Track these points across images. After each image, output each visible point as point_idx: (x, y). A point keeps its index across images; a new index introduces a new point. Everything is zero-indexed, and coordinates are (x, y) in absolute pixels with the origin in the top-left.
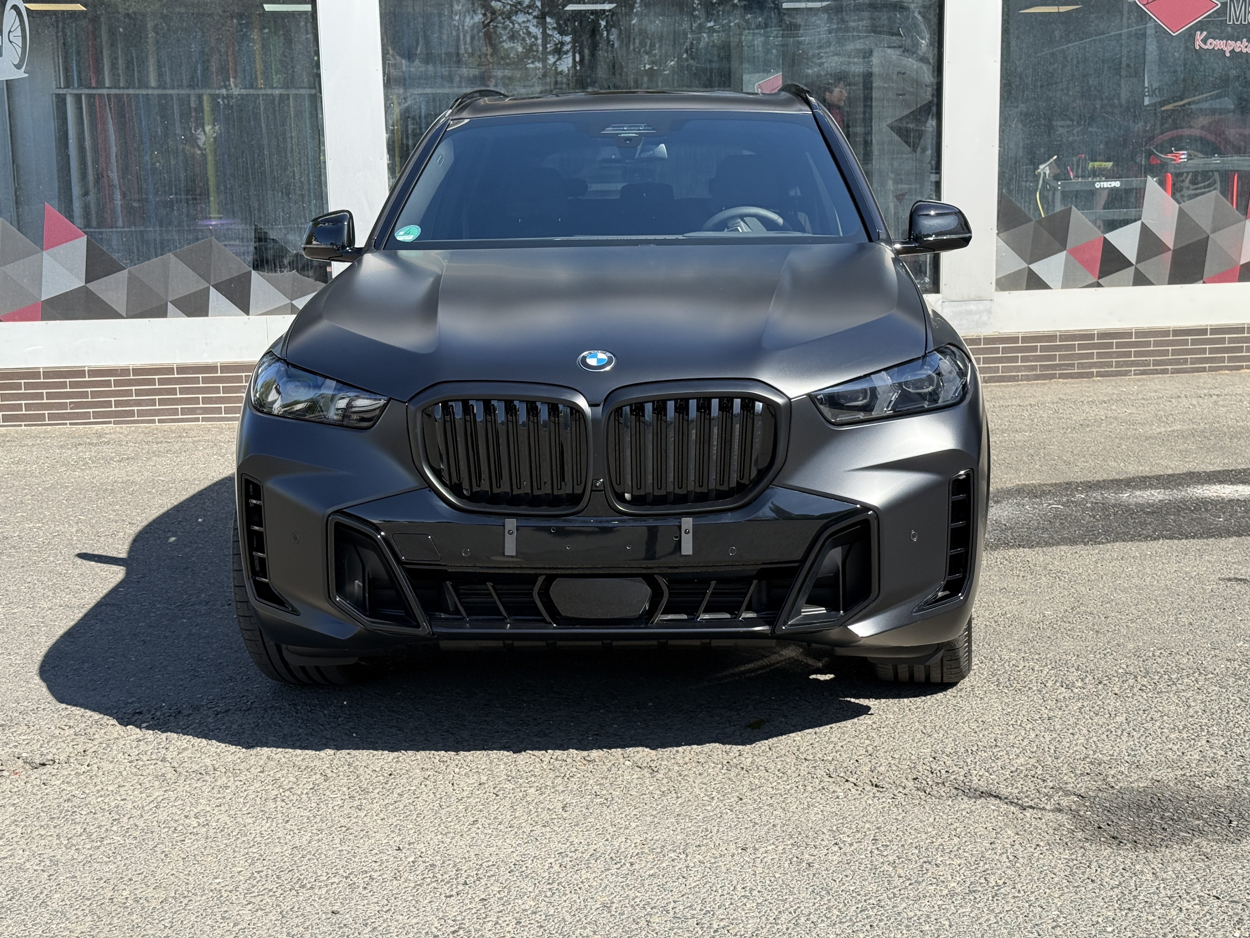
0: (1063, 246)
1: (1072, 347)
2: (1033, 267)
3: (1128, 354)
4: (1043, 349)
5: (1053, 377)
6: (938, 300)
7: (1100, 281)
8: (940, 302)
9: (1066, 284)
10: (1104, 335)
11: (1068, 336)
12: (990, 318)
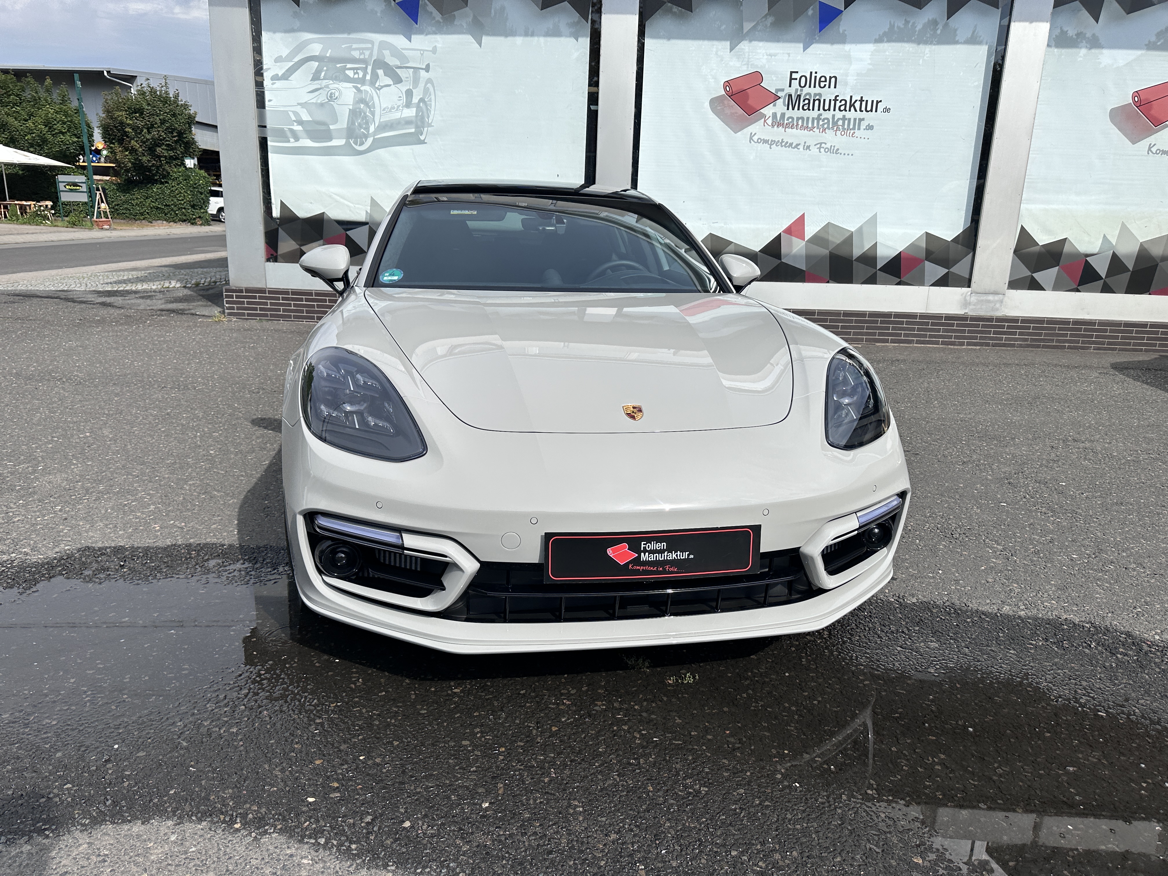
0: (1058, 264)
1: (1054, 329)
2: (1035, 275)
3: (1091, 336)
5: (1038, 346)
6: (968, 292)
7: (1079, 288)
8: (969, 293)
9: (1056, 287)
10: (1078, 322)
11: (1052, 321)
12: (1001, 306)
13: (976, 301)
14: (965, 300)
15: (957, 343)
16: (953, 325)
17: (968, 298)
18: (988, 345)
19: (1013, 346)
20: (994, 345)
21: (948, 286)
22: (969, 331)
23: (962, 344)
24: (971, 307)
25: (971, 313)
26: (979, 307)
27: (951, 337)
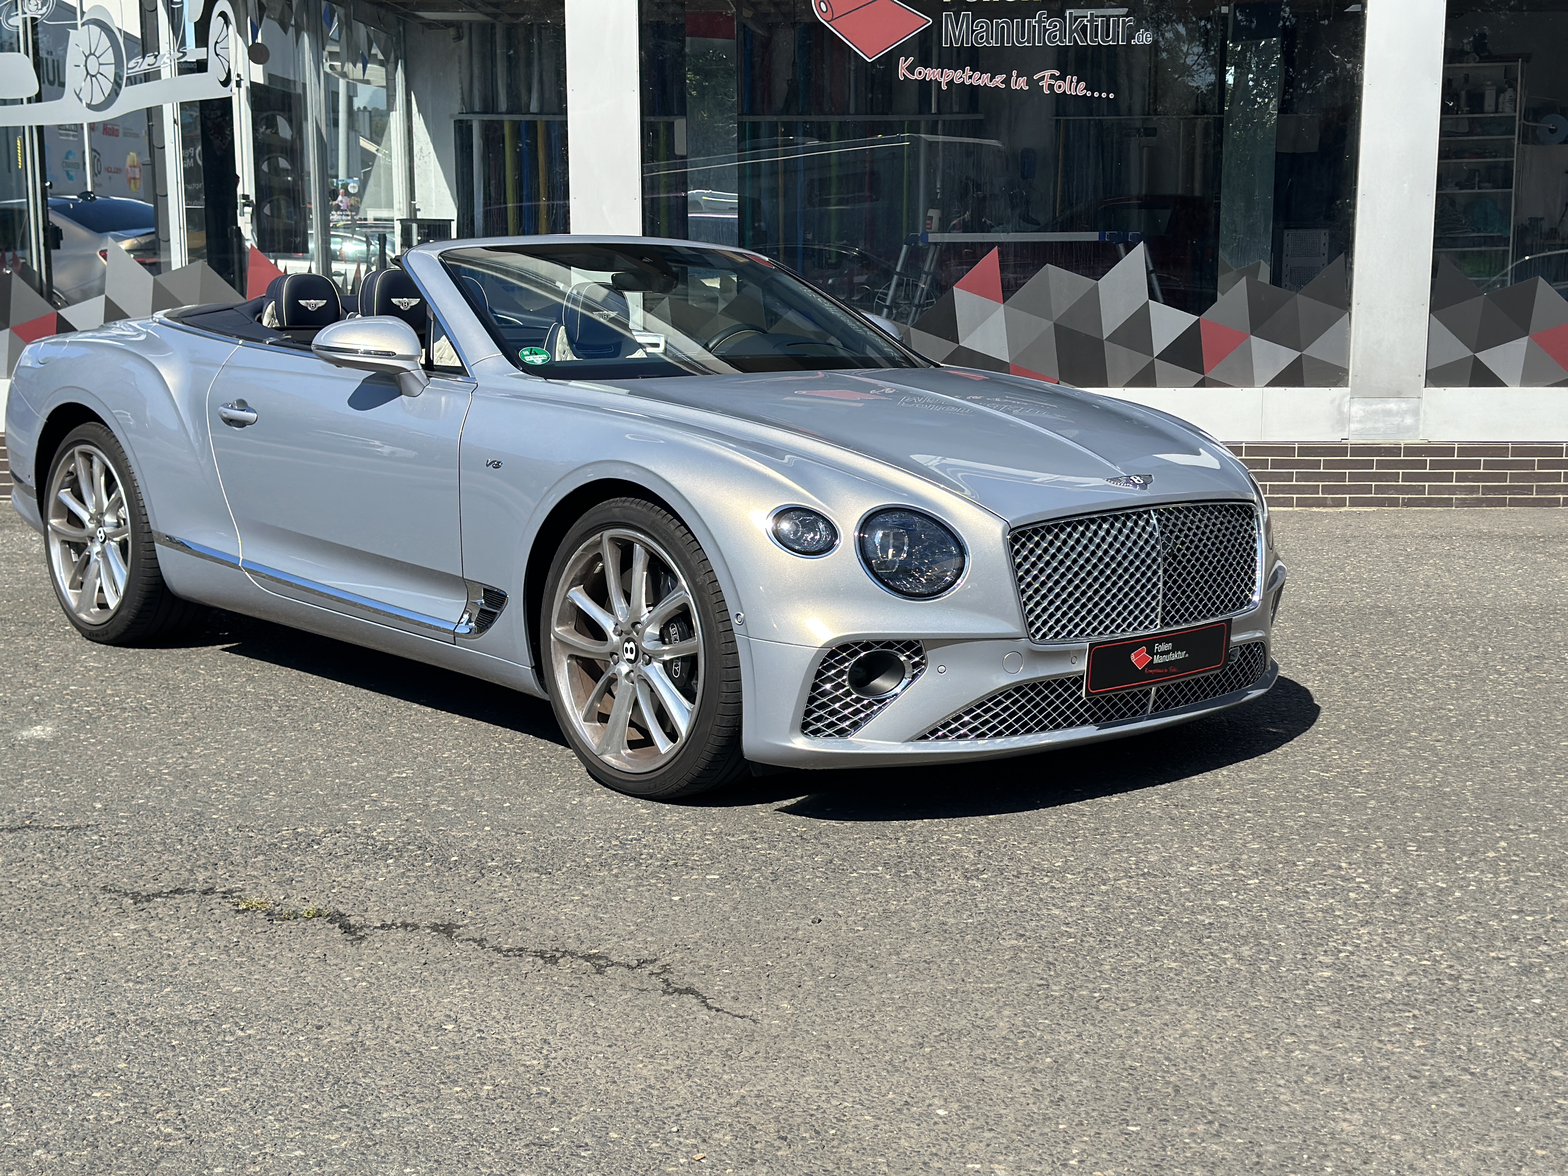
0: (1525, 332)
1: (1530, 464)
2: (1482, 356)
4: (1487, 465)
5: (1501, 503)
6: (1344, 396)
11: (1522, 449)
12: (1417, 420)
13: (1361, 413)
14: (1340, 412)
15: (1329, 502)
16: (1316, 465)
17: (1346, 409)
18: (1393, 503)
19: (1448, 503)
20: (1409, 503)
21: (1300, 384)
22: (1353, 477)
23: (1341, 503)
24: (1354, 426)
25: (1355, 440)
26: (1369, 425)
27: (1315, 489)
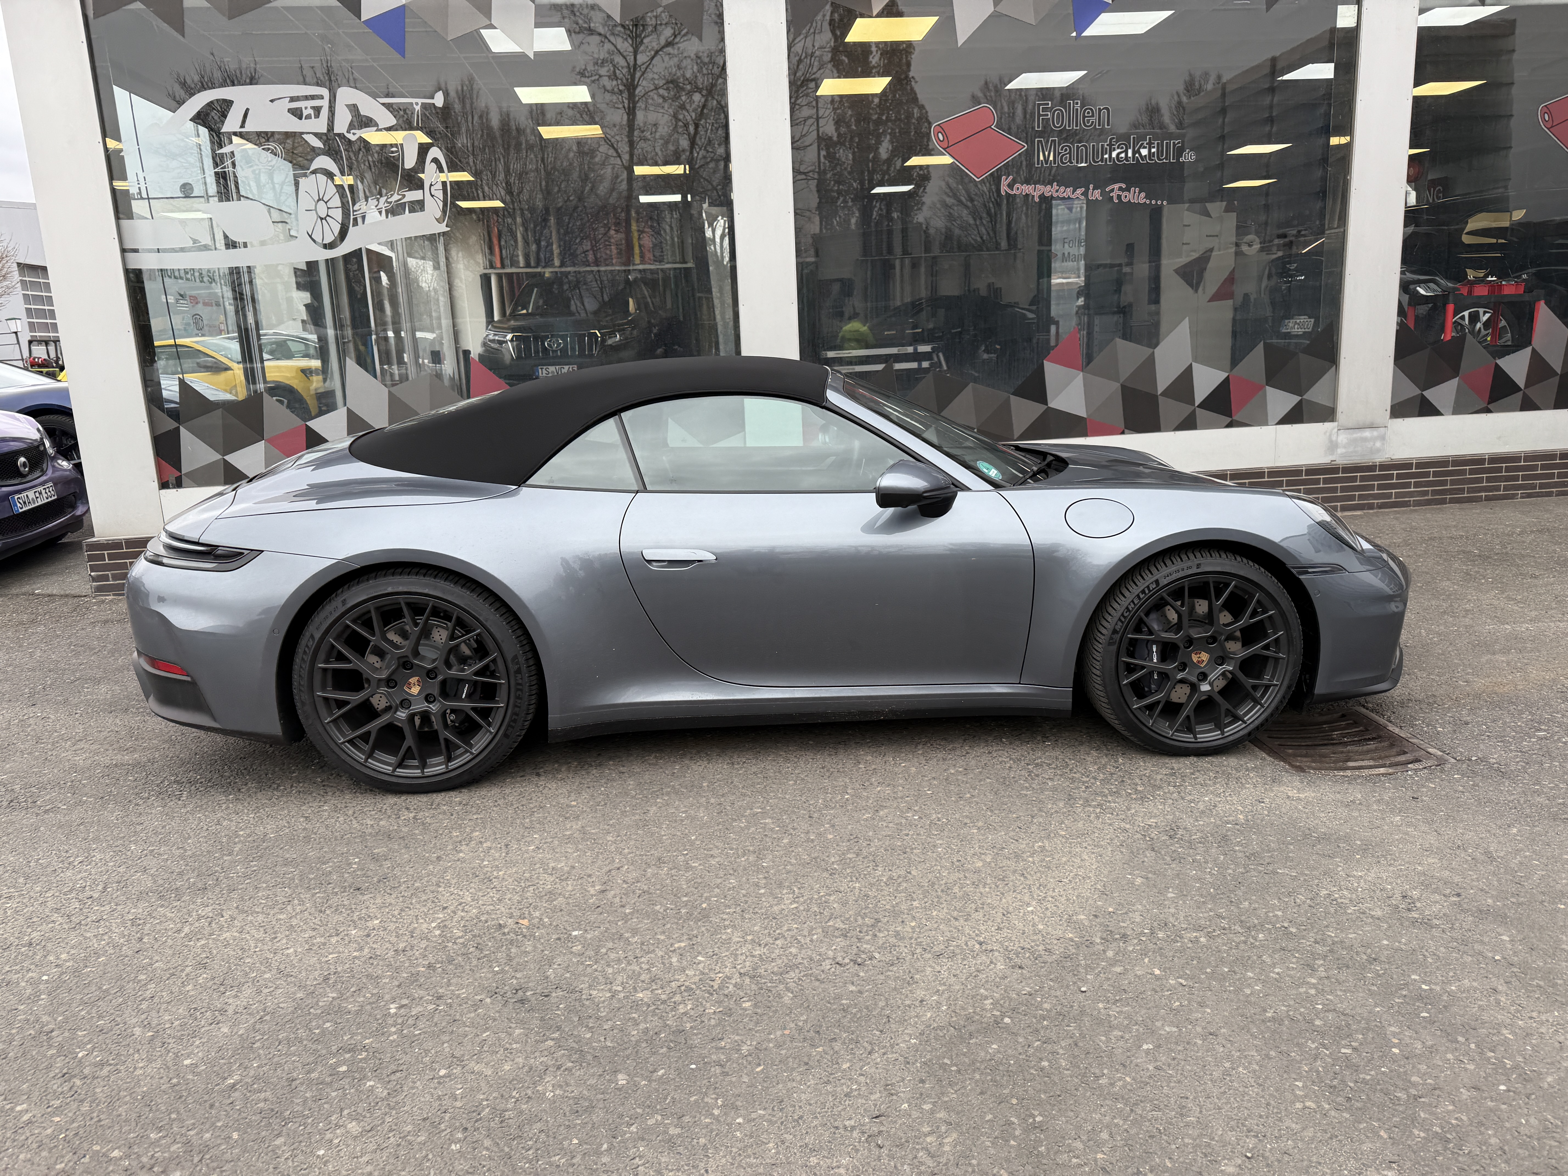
0: (1456, 374)
1: (1463, 472)
2: (1426, 393)
3: (1516, 478)
4: (1435, 474)
5: (1443, 502)
6: (1334, 428)
7: (1489, 406)
8: (1336, 430)
9: (1459, 409)
10: (1496, 459)
11: (1460, 461)
12: (1383, 444)
13: (1345, 441)
14: (1331, 441)
16: (1317, 482)
17: (1334, 438)
18: (1371, 507)
19: (1407, 504)
20: (1381, 506)
21: (1303, 422)
22: (1343, 489)
24: (1340, 451)
25: (1342, 461)
26: (1351, 449)
